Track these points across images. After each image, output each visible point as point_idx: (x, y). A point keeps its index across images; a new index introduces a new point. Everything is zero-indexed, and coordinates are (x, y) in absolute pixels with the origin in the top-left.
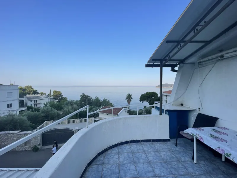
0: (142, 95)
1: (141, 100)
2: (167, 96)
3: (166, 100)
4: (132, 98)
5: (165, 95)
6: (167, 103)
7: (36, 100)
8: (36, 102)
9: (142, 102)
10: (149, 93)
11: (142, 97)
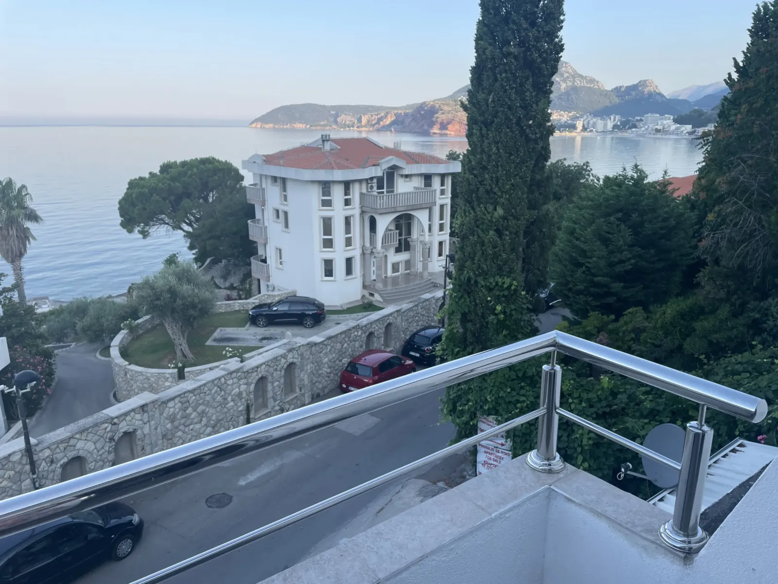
0: (132, 184)
1: (128, 223)
2: (284, 180)
3: (281, 208)
4: (33, 217)
5: (275, 179)
6: (287, 226)
9: (145, 234)
10: (184, 164)
11: (134, 196)
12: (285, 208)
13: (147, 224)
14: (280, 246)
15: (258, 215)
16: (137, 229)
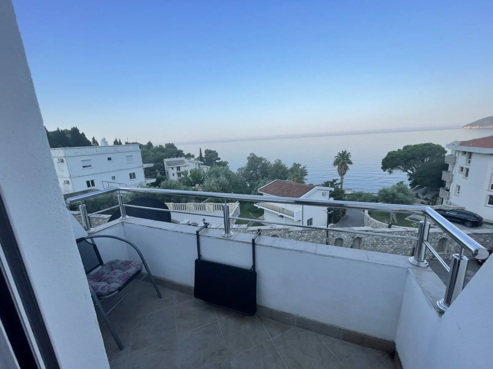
0: (389, 154)
1: (385, 167)
2: (470, 154)
3: (465, 167)
4: (350, 163)
5: (465, 153)
7: (179, 167)
8: (180, 170)
9: (390, 172)
10: (415, 146)
11: (389, 158)
12: (468, 167)
13: (392, 169)
14: (459, 185)
15: (450, 169)
16: (387, 170)
